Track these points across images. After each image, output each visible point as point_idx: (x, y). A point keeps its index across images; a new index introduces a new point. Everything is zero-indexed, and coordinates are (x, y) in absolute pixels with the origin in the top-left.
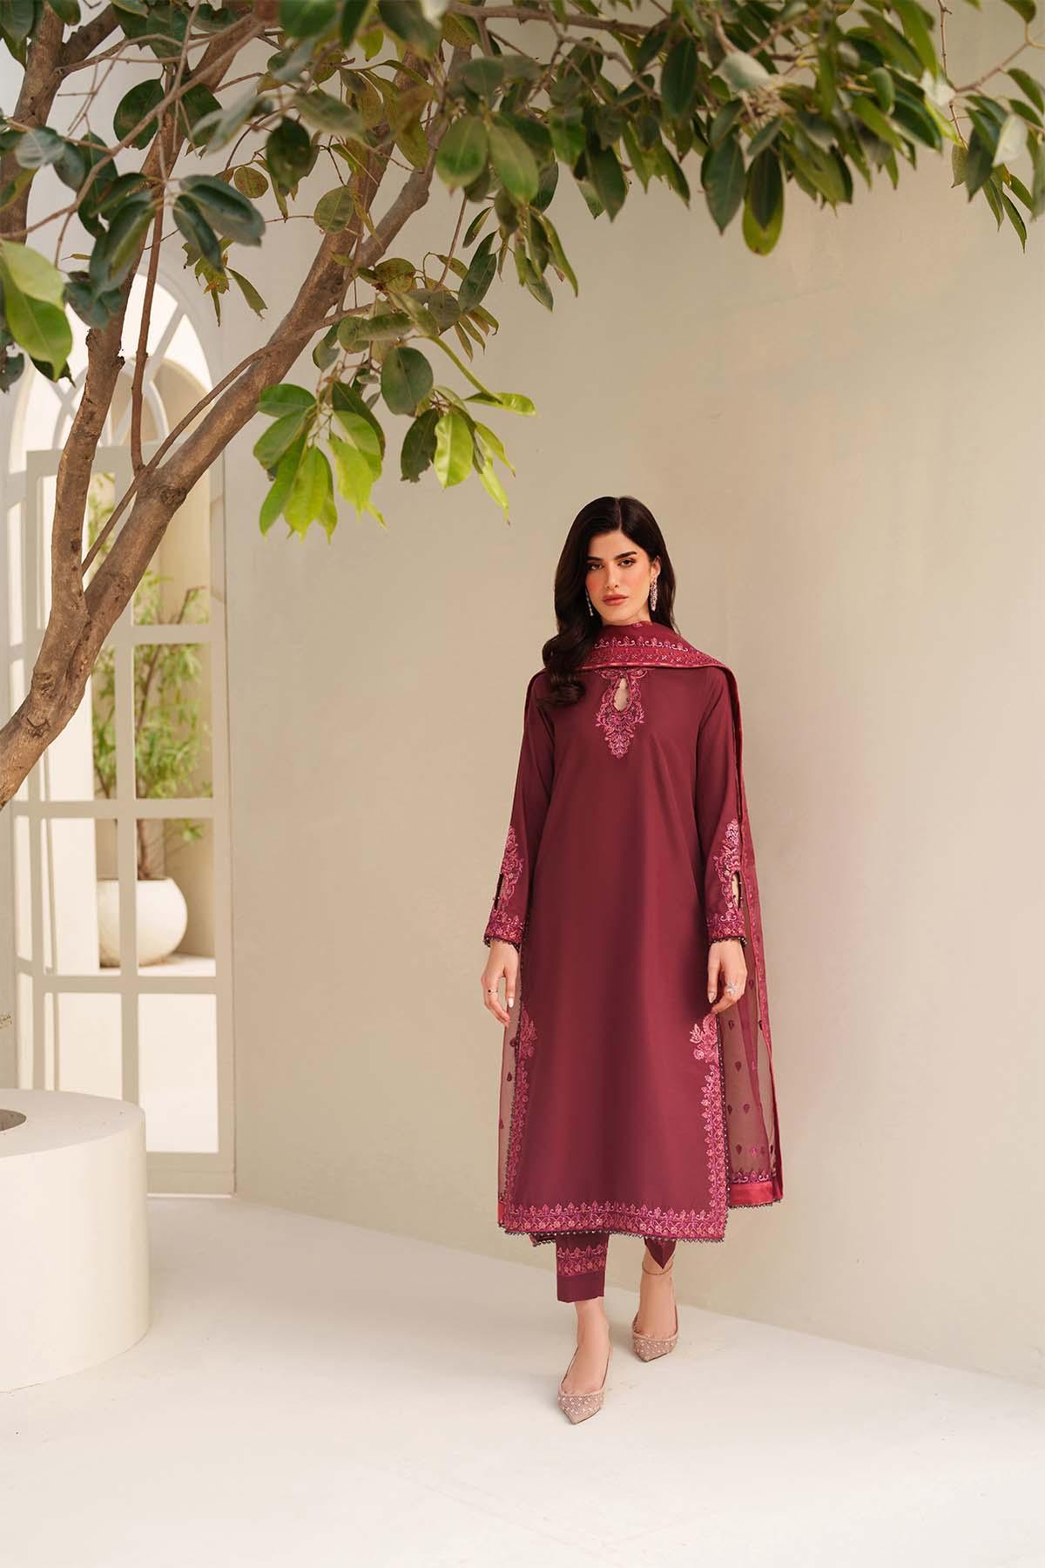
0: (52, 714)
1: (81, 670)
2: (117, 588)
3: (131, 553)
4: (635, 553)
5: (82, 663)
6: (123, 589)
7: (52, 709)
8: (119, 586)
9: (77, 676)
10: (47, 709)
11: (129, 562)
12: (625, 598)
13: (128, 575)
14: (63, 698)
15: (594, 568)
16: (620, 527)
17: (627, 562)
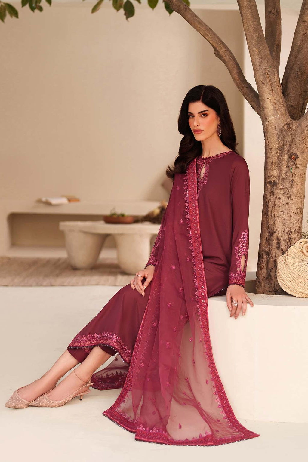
4: (207, 111)
15: (191, 117)
16: (201, 100)
17: (204, 115)
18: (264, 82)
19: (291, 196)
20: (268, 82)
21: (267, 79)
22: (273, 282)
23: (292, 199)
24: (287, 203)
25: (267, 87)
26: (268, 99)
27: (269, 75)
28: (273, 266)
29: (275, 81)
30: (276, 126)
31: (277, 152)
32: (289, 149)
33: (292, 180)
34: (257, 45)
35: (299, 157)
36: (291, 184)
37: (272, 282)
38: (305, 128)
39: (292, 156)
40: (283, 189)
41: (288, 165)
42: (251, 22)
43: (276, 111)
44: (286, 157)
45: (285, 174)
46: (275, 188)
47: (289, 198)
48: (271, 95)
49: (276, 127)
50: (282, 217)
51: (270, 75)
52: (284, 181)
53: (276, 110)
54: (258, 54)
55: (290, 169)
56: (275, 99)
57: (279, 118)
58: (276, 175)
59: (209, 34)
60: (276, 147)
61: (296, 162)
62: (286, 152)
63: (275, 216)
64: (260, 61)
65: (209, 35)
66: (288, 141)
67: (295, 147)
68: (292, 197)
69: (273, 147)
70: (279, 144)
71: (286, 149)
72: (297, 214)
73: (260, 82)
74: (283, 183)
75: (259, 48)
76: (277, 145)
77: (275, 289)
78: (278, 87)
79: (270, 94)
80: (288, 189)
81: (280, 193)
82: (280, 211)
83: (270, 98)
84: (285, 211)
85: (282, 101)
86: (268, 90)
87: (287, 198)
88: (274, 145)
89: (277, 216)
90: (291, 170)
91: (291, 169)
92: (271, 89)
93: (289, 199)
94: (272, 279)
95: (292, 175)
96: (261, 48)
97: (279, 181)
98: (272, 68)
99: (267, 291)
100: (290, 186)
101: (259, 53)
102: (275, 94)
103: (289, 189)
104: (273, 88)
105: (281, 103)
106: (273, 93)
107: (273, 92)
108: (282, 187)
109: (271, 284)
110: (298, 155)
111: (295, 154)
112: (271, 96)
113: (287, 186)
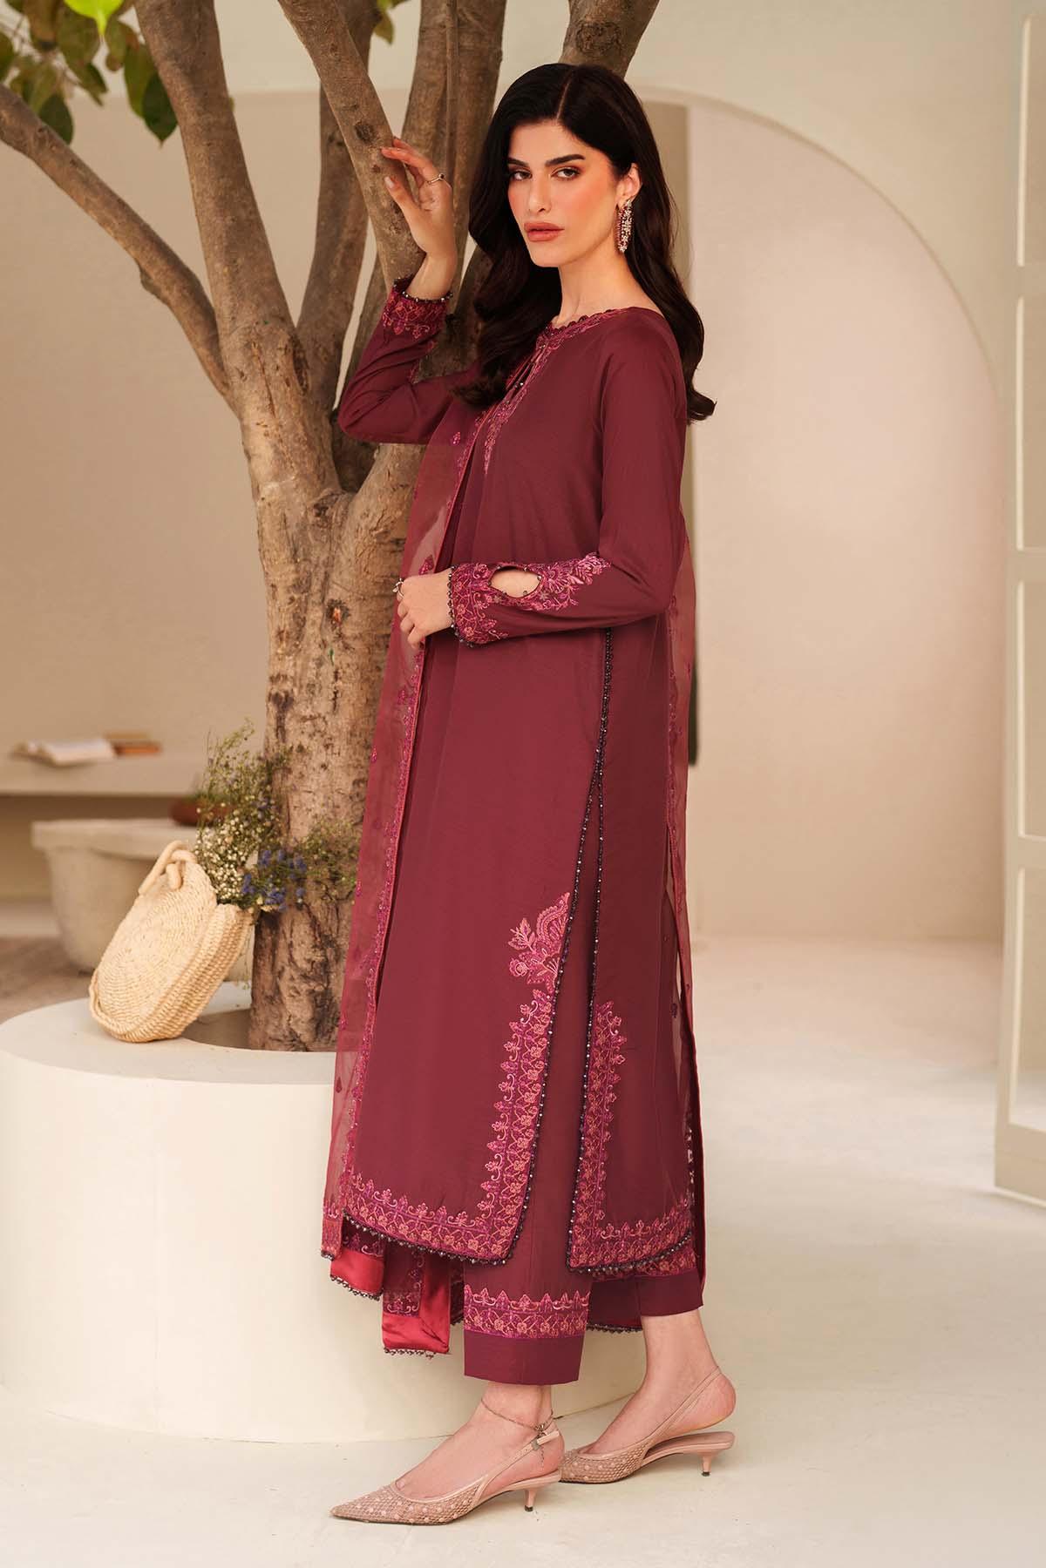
4: (580, 157)
12: (561, 229)
15: (518, 176)
16: (558, 115)
17: (567, 172)
18: (246, 373)
19: (332, 742)
20: (257, 370)
21: (255, 363)
22: (286, 1011)
23: (337, 751)
24: (324, 766)
25: (255, 389)
26: (258, 424)
27: (259, 348)
28: (286, 961)
29: (278, 368)
30: (286, 512)
31: (292, 600)
32: (325, 587)
33: (335, 688)
34: (227, 252)
35: (350, 612)
36: (331, 703)
37: (283, 1010)
38: (361, 517)
39: (332, 610)
40: (312, 718)
41: (323, 641)
42: (207, 182)
43: (285, 463)
44: (316, 615)
45: (318, 668)
46: (289, 715)
47: (327, 746)
48: (268, 414)
49: (288, 515)
50: (309, 808)
51: (263, 349)
52: (313, 693)
53: (281, 459)
54: (230, 283)
55: (329, 653)
56: (281, 426)
57: (294, 486)
58: (291, 673)
59: (116, 217)
60: (290, 583)
61: (343, 631)
62: (316, 598)
63: (290, 805)
64: (235, 305)
65: (115, 221)
66: (321, 562)
67: (339, 582)
68: (337, 743)
69: (280, 581)
70: (297, 571)
71: (316, 587)
72: (357, 799)
73: (235, 373)
74: (311, 699)
75: (235, 262)
76: (293, 576)
77: (290, 1033)
78: (288, 385)
79: (264, 411)
80: (324, 718)
81: (303, 732)
82: (305, 789)
83: (265, 423)
84: (318, 790)
85: (305, 430)
86: (256, 398)
87: (322, 748)
88: (281, 576)
89: (295, 807)
90: (331, 658)
91: (332, 652)
92: (266, 394)
93: (329, 751)
94: (282, 1002)
95: (336, 673)
96: (239, 261)
97: (299, 692)
98: (270, 325)
99: (270, 1038)
100: (329, 709)
101: (234, 278)
102: (281, 411)
103: (327, 719)
104: (272, 391)
105: (300, 439)
106: (271, 405)
107: (274, 402)
108: (308, 712)
109: (281, 1016)
110: (349, 607)
111: (339, 604)
112: (266, 417)
113: (322, 711)
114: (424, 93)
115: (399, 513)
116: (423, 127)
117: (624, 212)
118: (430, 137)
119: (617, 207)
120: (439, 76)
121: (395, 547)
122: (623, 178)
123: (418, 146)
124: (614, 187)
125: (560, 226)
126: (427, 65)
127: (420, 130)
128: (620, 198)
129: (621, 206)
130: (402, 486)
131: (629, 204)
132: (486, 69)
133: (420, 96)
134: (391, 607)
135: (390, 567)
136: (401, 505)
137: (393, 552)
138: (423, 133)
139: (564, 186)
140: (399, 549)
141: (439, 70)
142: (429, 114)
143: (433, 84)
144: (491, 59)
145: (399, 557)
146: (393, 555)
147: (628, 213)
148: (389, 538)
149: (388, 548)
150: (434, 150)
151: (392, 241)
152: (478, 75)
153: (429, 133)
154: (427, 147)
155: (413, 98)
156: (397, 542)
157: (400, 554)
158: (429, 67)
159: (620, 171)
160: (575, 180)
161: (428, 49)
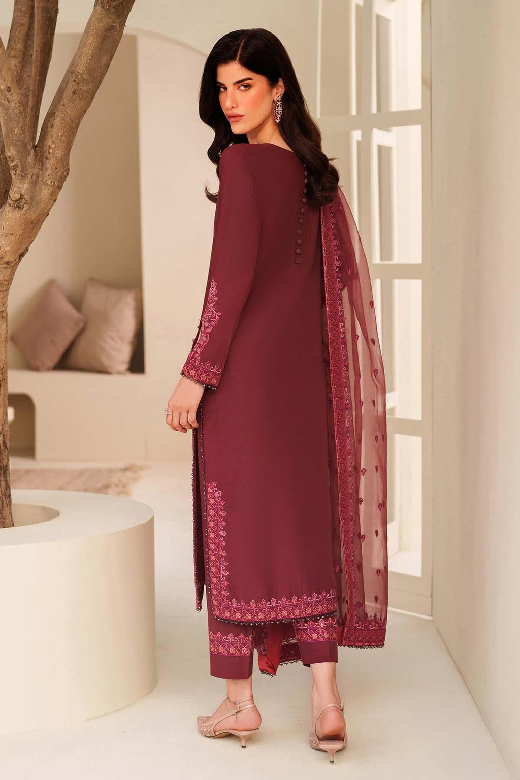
0: (27, 189)
1: (50, 153)
2: (74, 83)
3: (82, 53)
4: (250, 79)
5: (50, 147)
6: (78, 83)
7: (26, 186)
8: (75, 81)
9: (47, 158)
10: (21, 186)
11: (81, 60)
12: (243, 116)
13: (80, 71)
14: (34, 177)
15: (222, 90)
17: (245, 87)
114: (18, 30)
115: (9, 248)
116: (17, 47)
117: (277, 103)
118: (21, 53)
119: (274, 100)
120: (26, 21)
121: (6, 266)
122: (276, 87)
123: (15, 57)
124: (270, 92)
125: (242, 115)
126: (19, 15)
127: (16, 49)
128: (275, 96)
129: (275, 99)
130: (10, 234)
131: (279, 98)
132: (50, 17)
133: (16, 31)
134: (4, 297)
135: (4, 276)
136: (10, 244)
137: (5, 268)
138: (18, 50)
139: (244, 94)
140: (9, 266)
141: (26, 17)
142: (21, 40)
143: (23, 25)
144: (53, 12)
145: (9, 271)
146: (5, 270)
147: (279, 103)
148: (3, 261)
149: (3, 266)
150: (23, 59)
151: (6, 107)
152: (46, 20)
153: (21, 51)
154: (20, 58)
155: (12, 32)
156: (7, 263)
157: (9, 269)
158: (21, 16)
159: (273, 83)
160: (249, 91)
161: (20, 7)
